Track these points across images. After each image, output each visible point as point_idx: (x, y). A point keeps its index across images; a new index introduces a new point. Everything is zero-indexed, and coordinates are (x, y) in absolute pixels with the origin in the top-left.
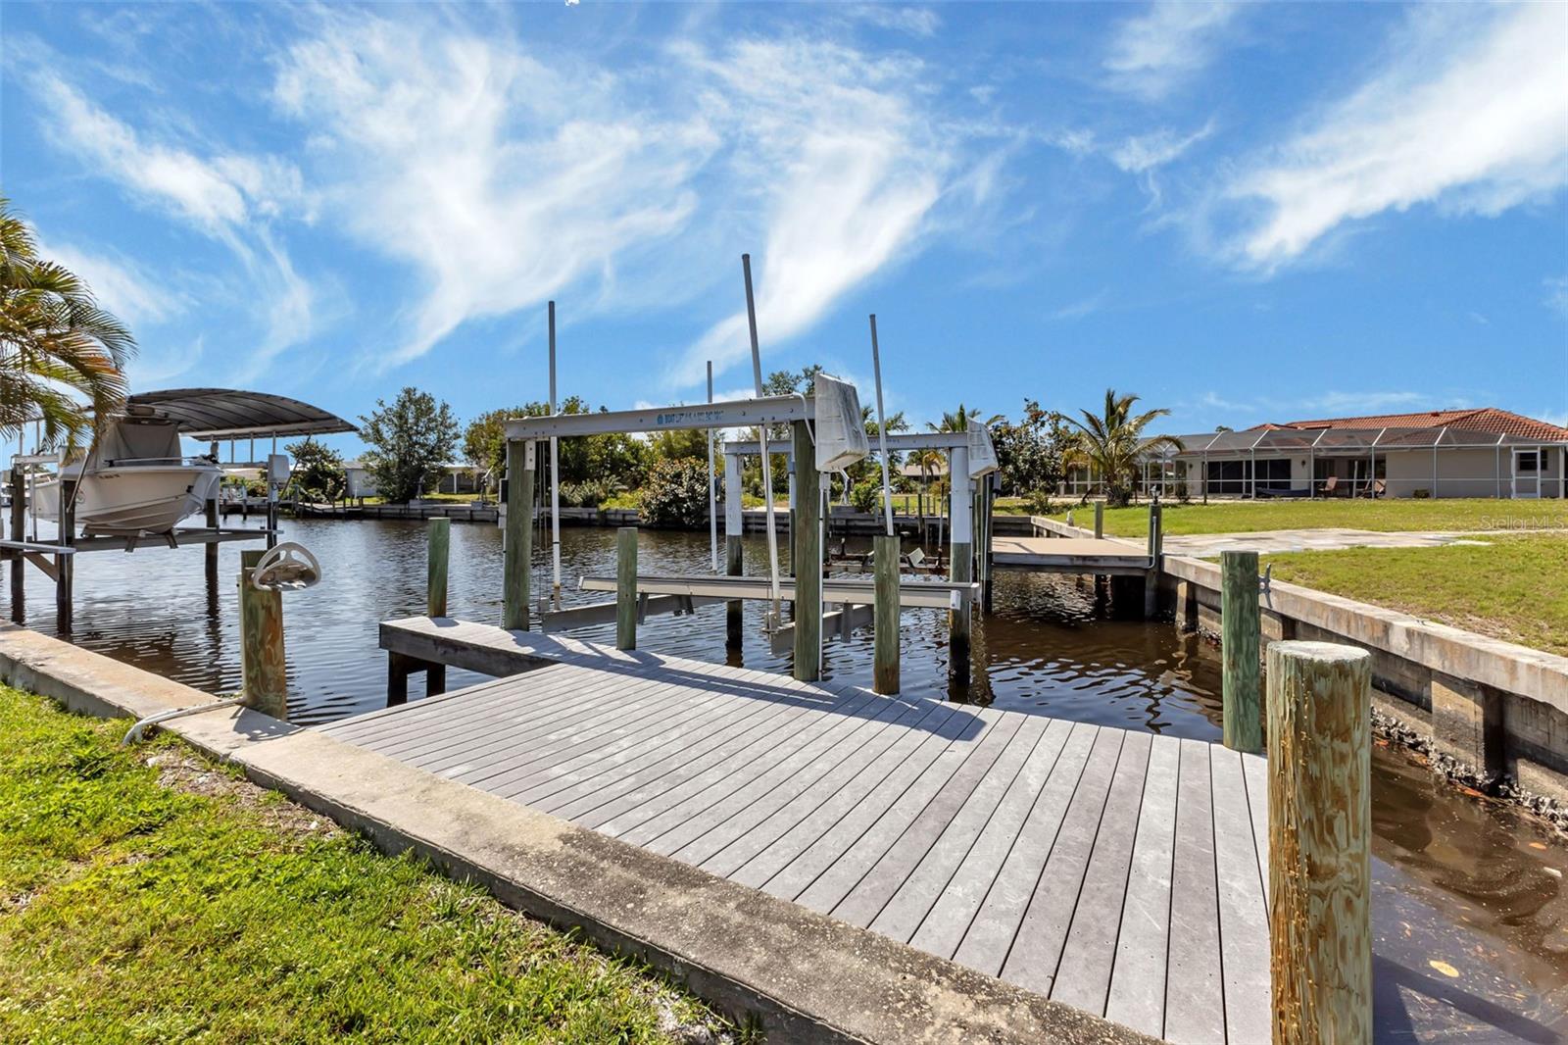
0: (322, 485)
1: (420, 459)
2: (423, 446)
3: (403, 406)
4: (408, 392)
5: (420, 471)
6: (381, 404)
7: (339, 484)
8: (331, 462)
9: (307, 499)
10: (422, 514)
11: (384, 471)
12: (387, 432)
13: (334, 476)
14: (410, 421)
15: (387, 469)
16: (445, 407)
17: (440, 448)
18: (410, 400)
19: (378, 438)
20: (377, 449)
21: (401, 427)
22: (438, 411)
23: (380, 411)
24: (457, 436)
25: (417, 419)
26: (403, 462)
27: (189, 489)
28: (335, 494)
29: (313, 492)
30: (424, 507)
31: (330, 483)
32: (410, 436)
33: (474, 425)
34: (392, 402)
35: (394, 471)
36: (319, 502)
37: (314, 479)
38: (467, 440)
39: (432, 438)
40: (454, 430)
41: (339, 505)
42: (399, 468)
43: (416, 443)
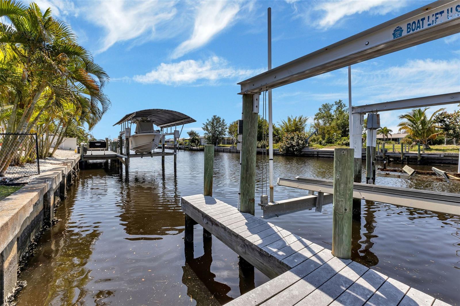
0: (195, 142)
1: (217, 135)
2: (218, 131)
3: (213, 120)
4: (214, 116)
5: (217, 138)
6: (208, 120)
7: (199, 142)
8: (197, 136)
9: (191, 146)
10: (218, 150)
11: (208, 139)
12: (209, 128)
13: (197, 140)
14: (215, 124)
15: (209, 138)
16: (223, 120)
17: (222, 132)
18: (215, 118)
19: (207, 130)
20: (207, 132)
21: (213, 126)
22: (222, 121)
23: (208, 122)
24: (226, 128)
25: (217, 124)
26: (213, 136)
27: (153, 140)
28: (198, 145)
29: (193, 144)
30: (218, 148)
31: (197, 142)
32: (215, 128)
33: (231, 125)
34: (210, 120)
35: (211, 138)
36: (194, 147)
37: (193, 141)
38: (229, 129)
39: (220, 129)
40: (226, 127)
41: (198, 147)
42: (212, 137)
43: (216, 130)
